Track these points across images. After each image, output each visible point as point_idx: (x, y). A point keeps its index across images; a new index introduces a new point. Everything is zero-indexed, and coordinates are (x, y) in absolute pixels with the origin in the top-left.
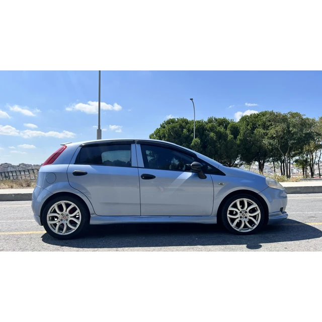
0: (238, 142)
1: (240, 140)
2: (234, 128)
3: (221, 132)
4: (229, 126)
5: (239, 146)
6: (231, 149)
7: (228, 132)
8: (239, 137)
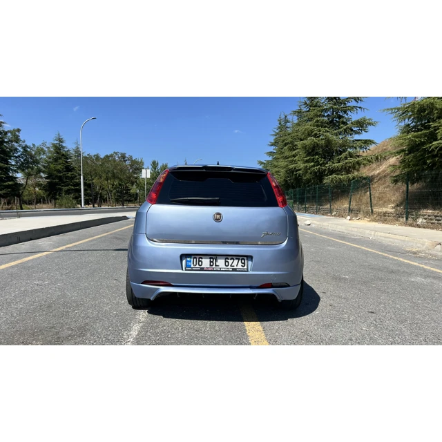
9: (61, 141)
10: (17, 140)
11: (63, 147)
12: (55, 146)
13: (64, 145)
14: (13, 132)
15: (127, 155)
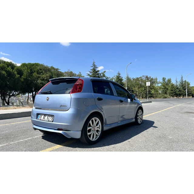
0: (22, 80)
1: (24, 79)
2: (19, 70)
3: (10, 72)
4: (15, 68)
5: (23, 82)
6: (18, 84)
7: (16, 72)
8: (23, 77)
9: (119, 74)
10: (104, 76)
11: (120, 77)
12: (117, 76)
13: (120, 75)
14: (103, 73)
15: (148, 77)
